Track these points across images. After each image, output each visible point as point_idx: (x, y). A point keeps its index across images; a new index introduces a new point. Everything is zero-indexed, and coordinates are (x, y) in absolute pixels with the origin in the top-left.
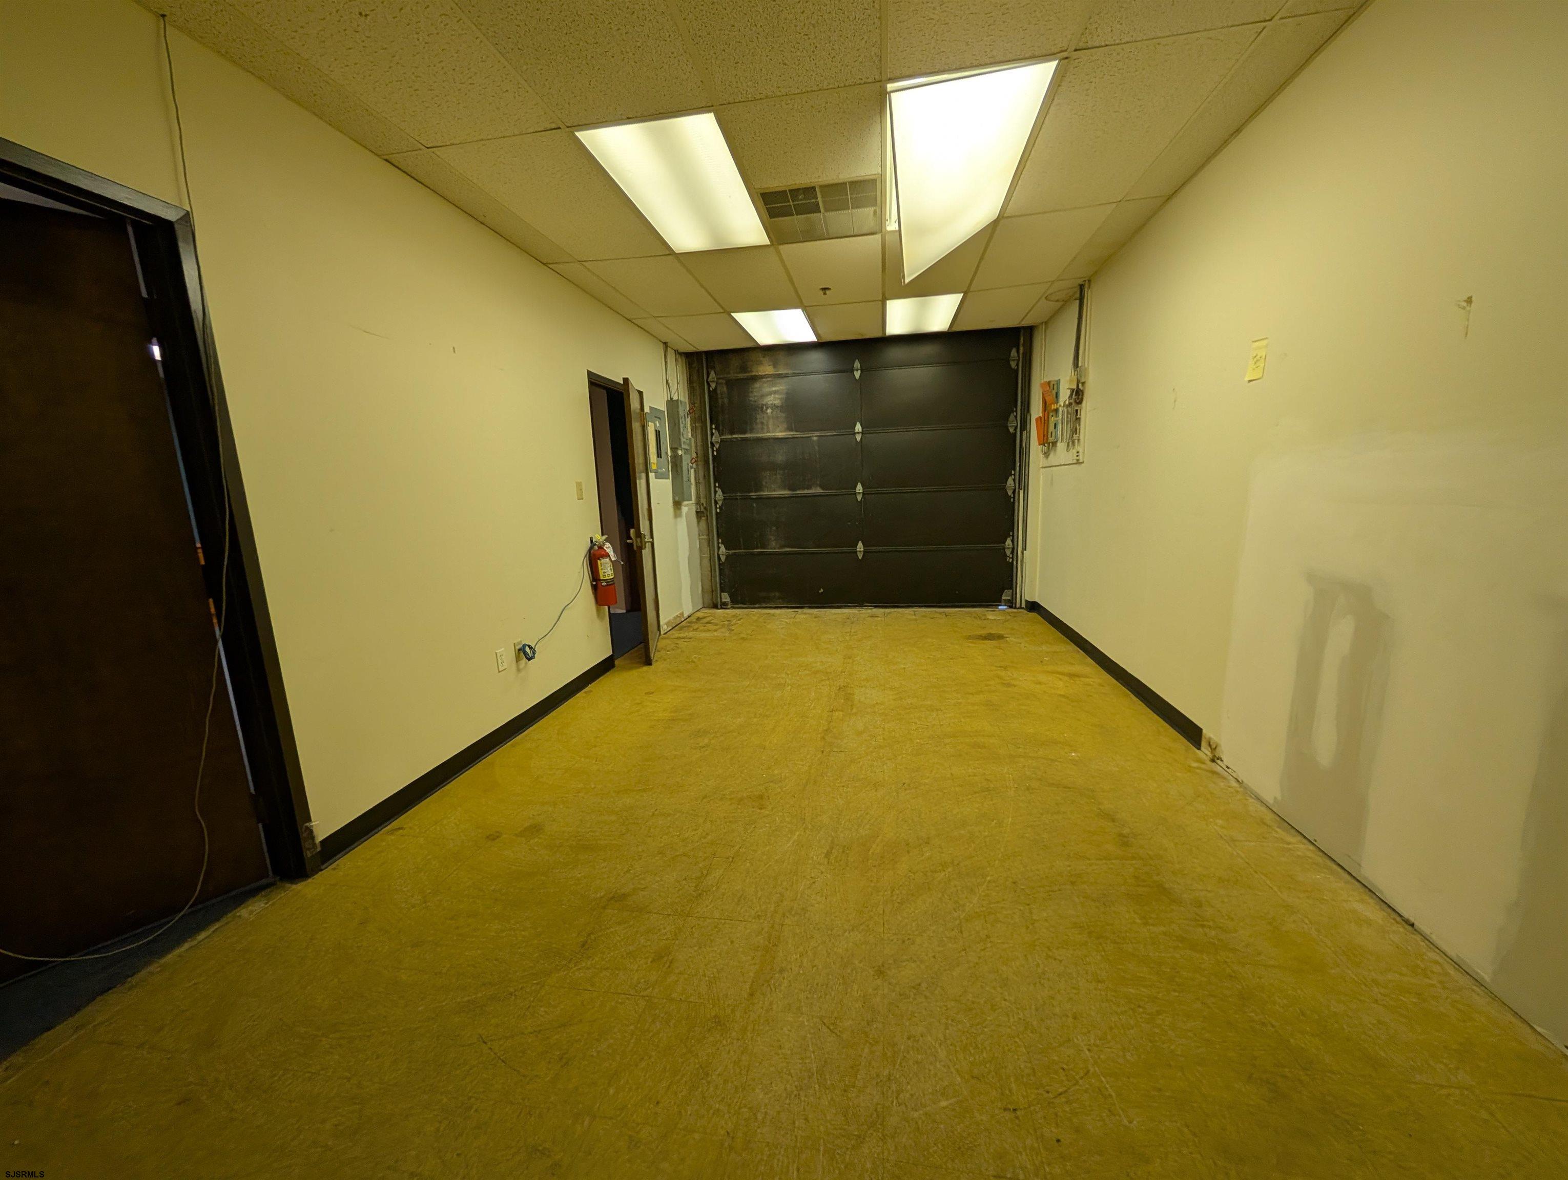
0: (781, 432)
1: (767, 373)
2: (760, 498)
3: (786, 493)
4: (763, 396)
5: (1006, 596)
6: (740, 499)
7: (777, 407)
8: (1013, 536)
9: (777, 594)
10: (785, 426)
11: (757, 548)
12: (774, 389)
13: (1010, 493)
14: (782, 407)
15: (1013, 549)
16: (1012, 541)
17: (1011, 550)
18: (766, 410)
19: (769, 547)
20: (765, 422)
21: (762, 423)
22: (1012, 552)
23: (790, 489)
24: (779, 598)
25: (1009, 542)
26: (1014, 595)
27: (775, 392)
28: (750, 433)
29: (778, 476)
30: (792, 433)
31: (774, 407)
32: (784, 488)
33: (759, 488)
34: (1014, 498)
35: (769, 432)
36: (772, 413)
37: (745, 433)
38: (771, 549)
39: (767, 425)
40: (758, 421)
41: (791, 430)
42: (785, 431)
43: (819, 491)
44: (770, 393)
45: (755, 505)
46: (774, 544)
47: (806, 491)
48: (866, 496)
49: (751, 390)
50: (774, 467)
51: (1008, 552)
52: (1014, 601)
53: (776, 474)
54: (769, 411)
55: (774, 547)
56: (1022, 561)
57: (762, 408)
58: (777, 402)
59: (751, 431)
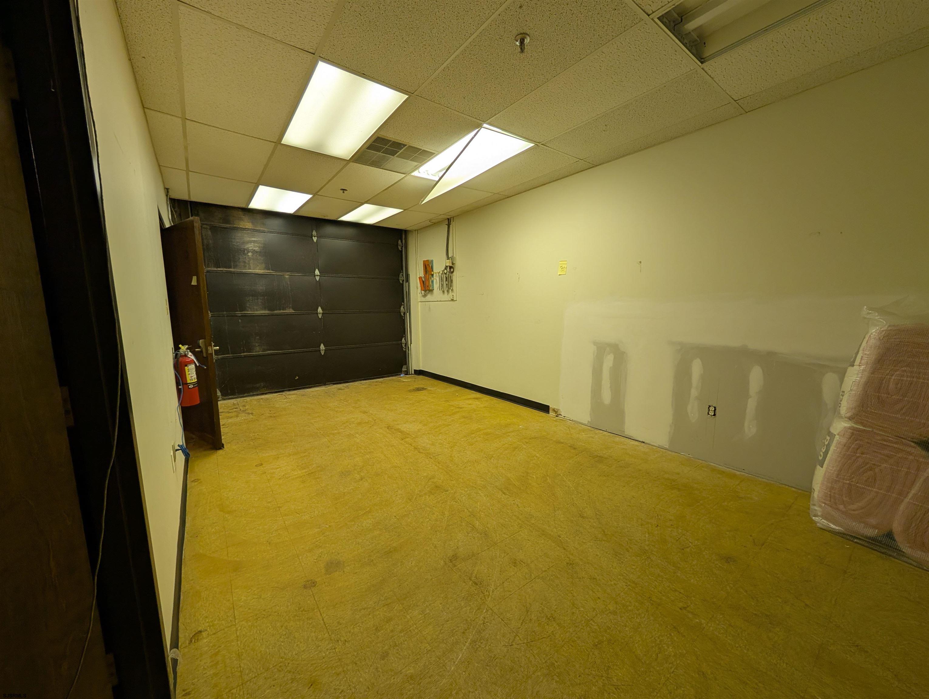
0: (260, 270)
1: (247, 227)
2: (245, 316)
3: (267, 312)
4: (244, 243)
5: (404, 369)
6: (227, 316)
7: (257, 252)
8: (405, 337)
9: (262, 384)
10: (263, 266)
11: (244, 353)
12: (253, 239)
13: (402, 314)
14: (260, 252)
15: (406, 344)
16: (405, 339)
17: (404, 344)
18: (248, 253)
19: (254, 351)
20: (247, 261)
21: (245, 262)
22: (405, 346)
23: (269, 310)
24: (264, 387)
25: (403, 340)
26: (408, 368)
27: (254, 242)
28: (234, 268)
29: (259, 301)
30: (269, 271)
31: (254, 252)
32: (265, 309)
33: (243, 308)
34: (404, 317)
35: (251, 269)
36: (252, 255)
37: (230, 267)
38: (256, 352)
39: (249, 264)
40: (240, 260)
41: (269, 269)
42: (263, 270)
43: (291, 311)
44: (251, 242)
45: (240, 321)
46: (258, 349)
47: (282, 311)
48: (324, 315)
49: (233, 237)
50: (255, 294)
51: (403, 345)
52: (408, 371)
53: (257, 299)
54: (250, 254)
55: (258, 351)
56: (411, 350)
57: (244, 252)
58: (256, 249)
59: (235, 267)
